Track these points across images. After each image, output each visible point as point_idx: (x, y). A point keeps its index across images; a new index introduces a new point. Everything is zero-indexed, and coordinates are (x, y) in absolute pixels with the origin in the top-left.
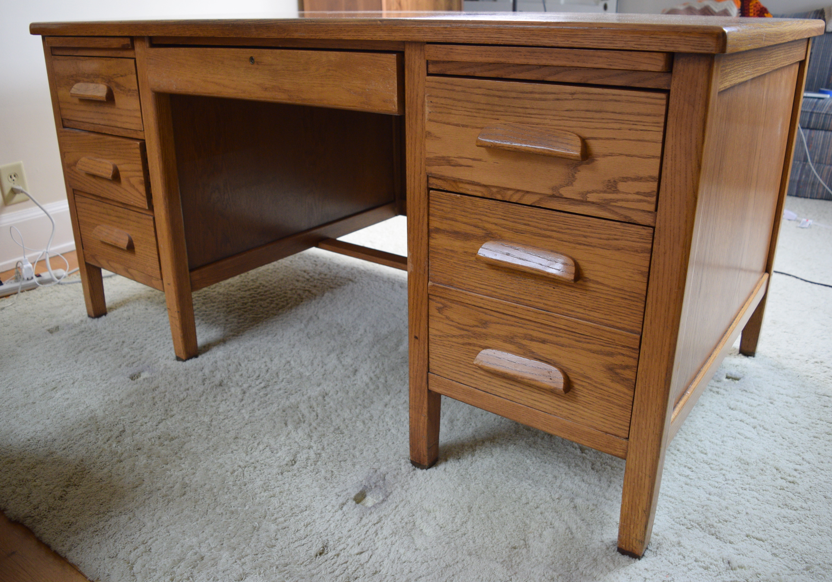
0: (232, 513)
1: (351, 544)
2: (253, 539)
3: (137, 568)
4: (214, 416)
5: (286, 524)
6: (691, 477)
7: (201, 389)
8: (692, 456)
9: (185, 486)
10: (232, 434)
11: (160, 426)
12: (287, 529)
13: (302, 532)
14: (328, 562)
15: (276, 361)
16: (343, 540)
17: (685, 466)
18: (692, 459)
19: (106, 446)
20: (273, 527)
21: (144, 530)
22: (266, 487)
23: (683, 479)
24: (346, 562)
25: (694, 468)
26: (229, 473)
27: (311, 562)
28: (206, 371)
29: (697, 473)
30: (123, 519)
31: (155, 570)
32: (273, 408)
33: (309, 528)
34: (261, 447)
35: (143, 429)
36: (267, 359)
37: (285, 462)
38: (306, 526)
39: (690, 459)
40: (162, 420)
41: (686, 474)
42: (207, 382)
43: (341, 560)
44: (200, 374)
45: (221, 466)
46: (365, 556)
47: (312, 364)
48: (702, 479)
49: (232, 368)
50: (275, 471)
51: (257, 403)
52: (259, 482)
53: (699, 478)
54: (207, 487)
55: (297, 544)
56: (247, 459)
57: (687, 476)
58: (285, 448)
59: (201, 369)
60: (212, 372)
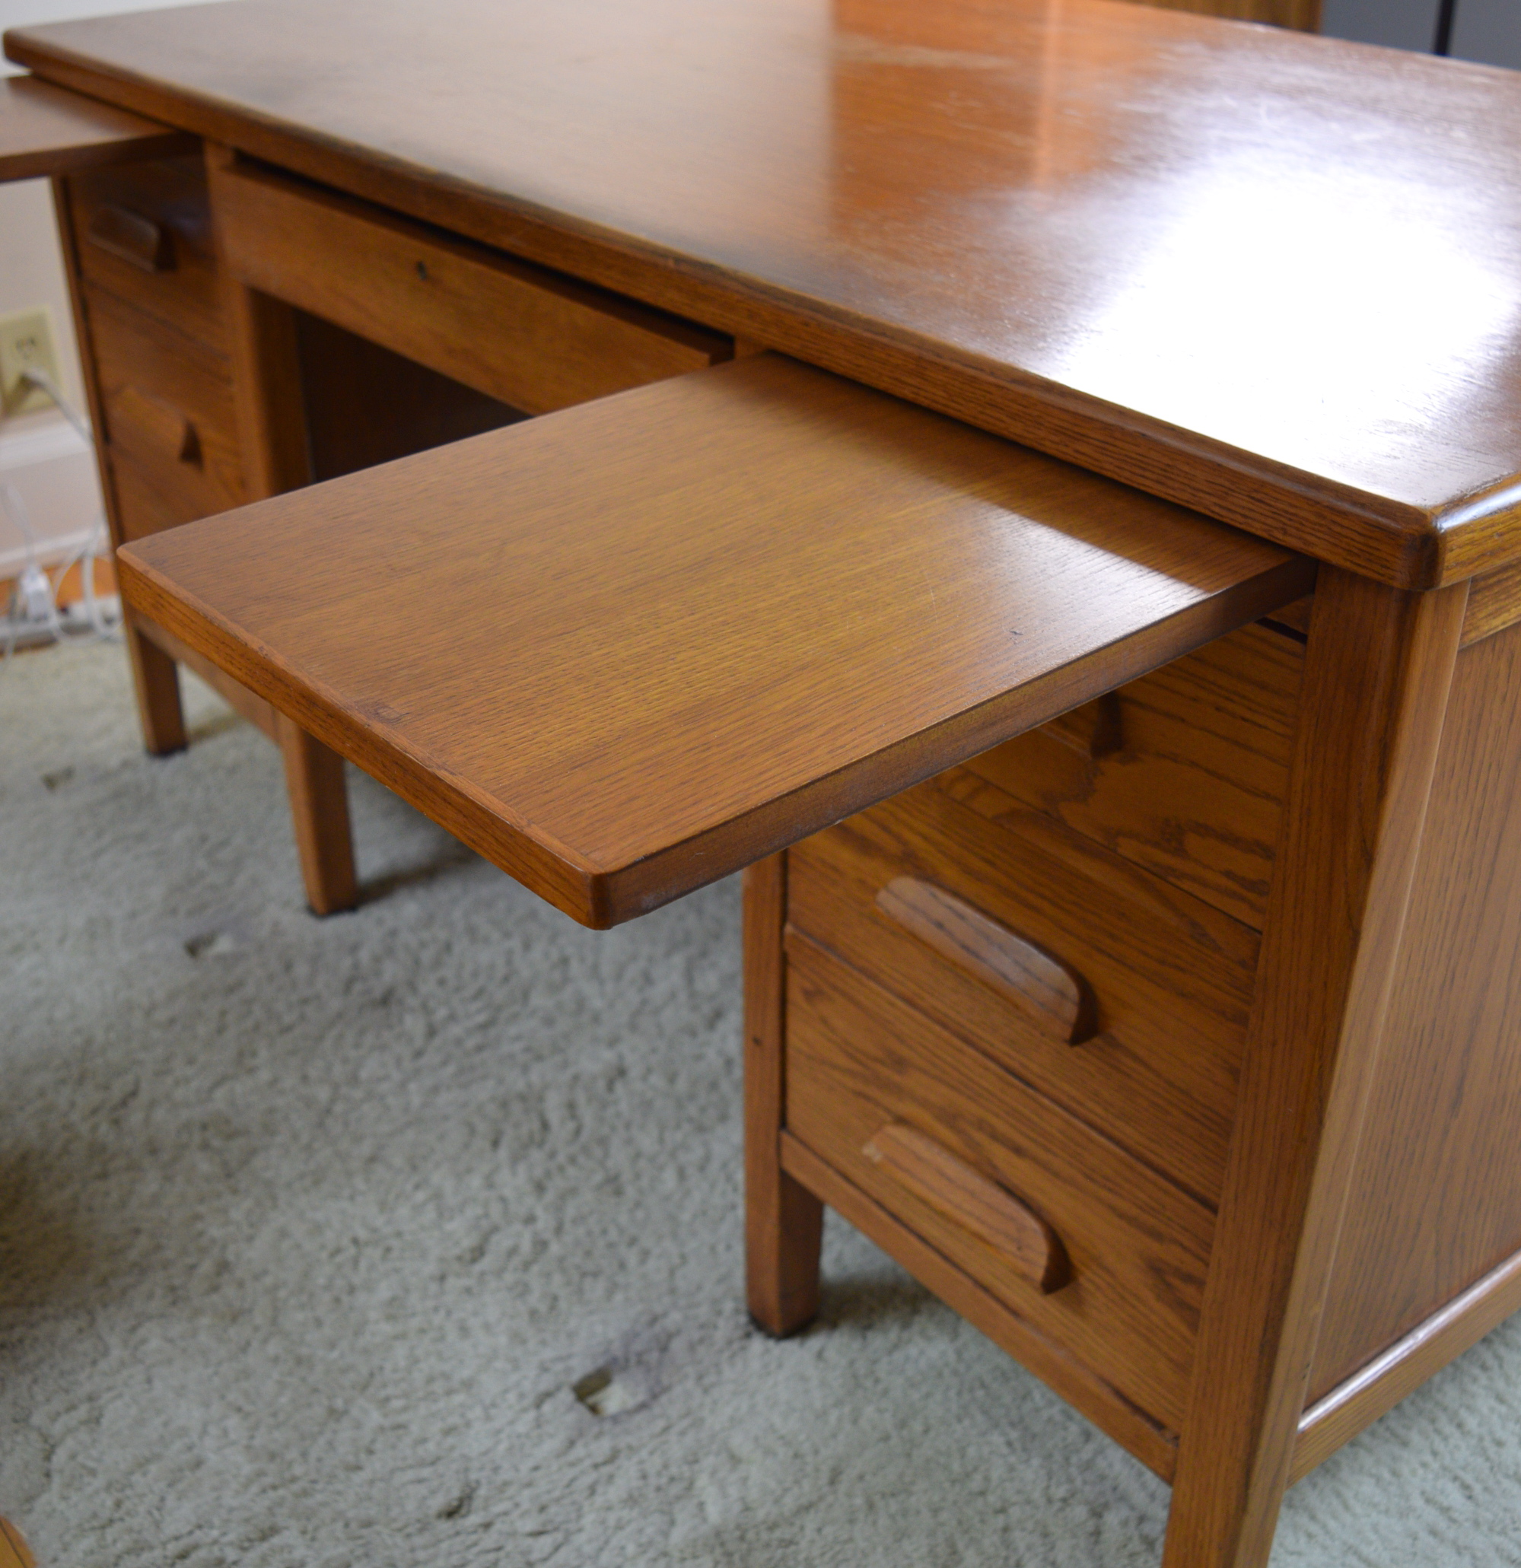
0: (299, 1361)
1: (526, 1505)
2: (322, 1441)
3: (60, 1457)
4: (343, 1091)
5: (403, 1418)
6: (1456, 1515)
7: (335, 1004)
8: (1492, 1450)
9: (223, 1267)
10: (366, 1148)
11: (220, 1094)
12: (401, 1432)
13: (431, 1446)
14: (459, 1539)
15: (537, 953)
16: (511, 1491)
17: (1455, 1478)
18: (1488, 1459)
19: (84, 1128)
20: (375, 1417)
21: (103, 1365)
22: (394, 1309)
23: (1431, 1515)
24: (499, 1549)
25: (1477, 1489)
26: (324, 1255)
27: (421, 1531)
28: (364, 955)
29: (1477, 1505)
30: (67, 1329)
31: (93, 1473)
32: (483, 1092)
33: (450, 1441)
34: (420, 1196)
35: (179, 1094)
36: (515, 943)
37: (456, 1251)
38: (448, 1432)
39: (1480, 1460)
40: (224, 1079)
41: (1446, 1504)
42: (358, 987)
43: (489, 1540)
44: (346, 963)
45: (317, 1229)
46: (545, 1543)
47: (619, 976)
48: (1485, 1528)
49: (427, 956)
50: (431, 1268)
51: (451, 1069)
52: (384, 1291)
53: (1476, 1524)
54: (268, 1281)
55: (410, 1475)
56: (379, 1221)
57: (1445, 1510)
58: (472, 1211)
59: (354, 948)
60: (377, 960)
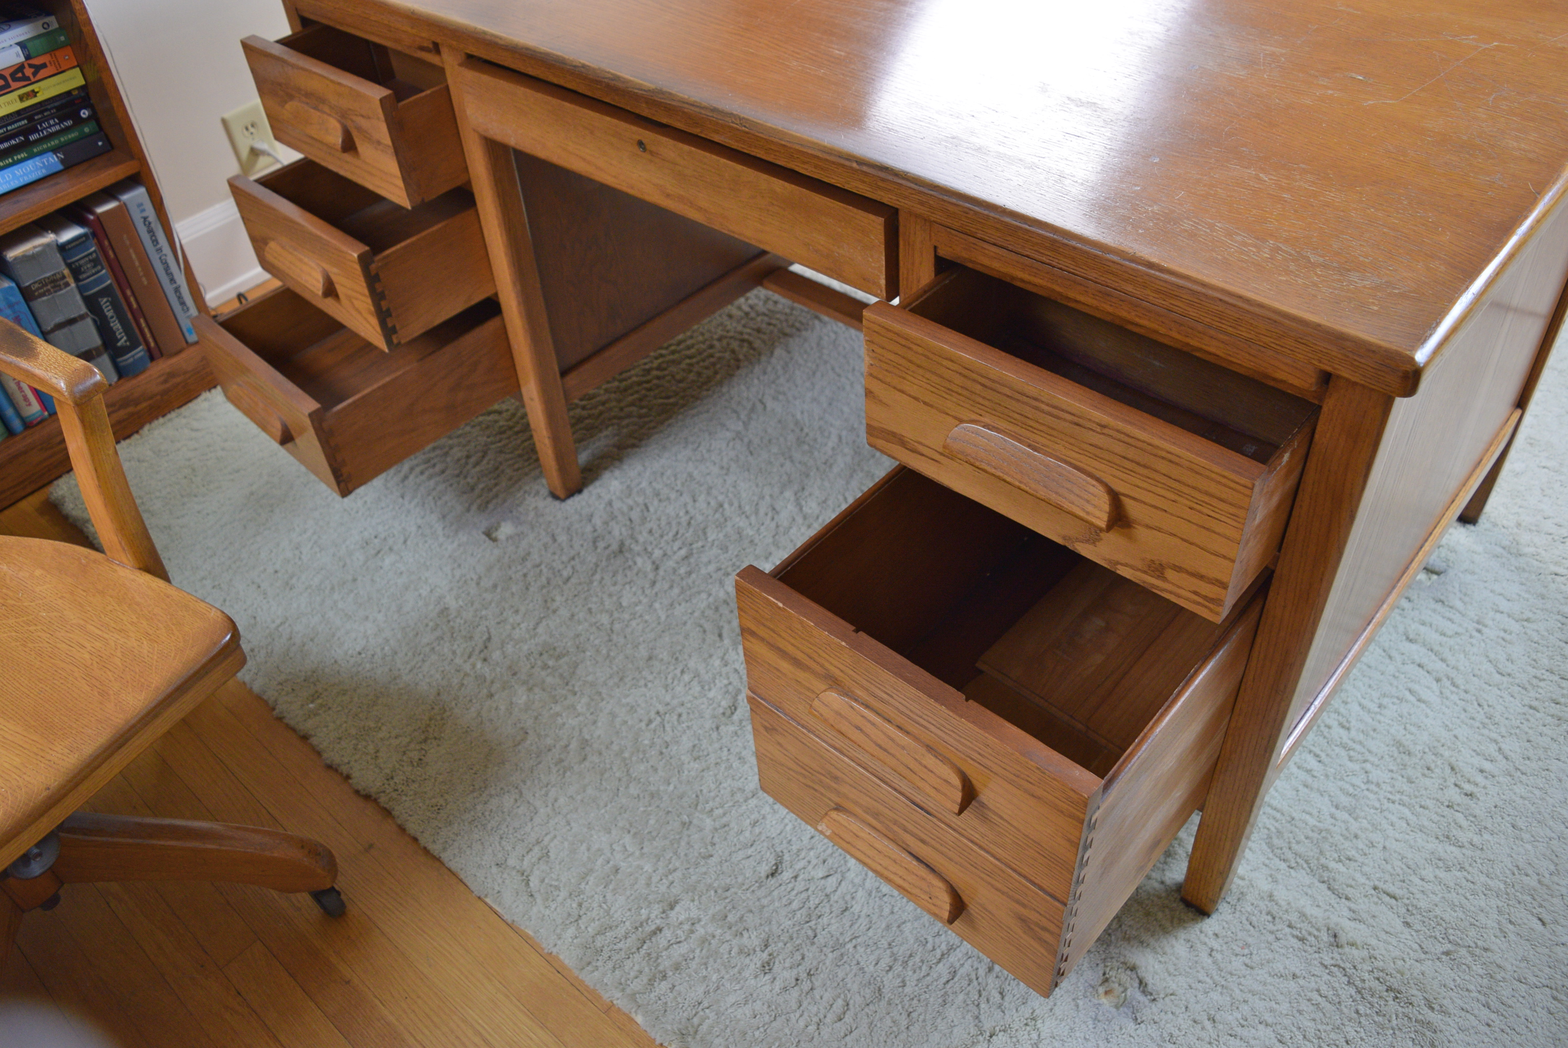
0: (652, 796)
1: (814, 862)
2: (683, 843)
3: (534, 882)
4: (616, 615)
5: (724, 820)
6: (1315, 773)
7: (591, 559)
8: (1326, 731)
9: (584, 743)
10: (643, 652)
11: (540, 630)
12: (726, 828)
13: (747, 834)
14: (783, 888)
15: (701, 504)
16: (803, 854)
17: (1310, 752)
18: (1325, 737)
19: (467, 667)
20: (708, 822)
21: (537, 820)
22: (696, 753)
23: (1302, 775)
24: (807, 890)
25: (1323, 755)
26: (643, 725)
27: (760, 887)
28: (597, 521)
29: (1325, 765)
30: (508, 801)
31: (557, 888)
32: (702, 602)
33: (757, 830)
34: (686, 677)
35: (517, 634)
36: (686, 498)
37: (721, 710)
38: (754, 824)
39: (1321, 739)
40: (541, 619)
41: (1309, 768)
42: (601, 545)
43: (800, 885)
44: (589, 528)
45: (632, 709)
46: (832, 881)
47: (757, 512)
48: (1331, 778)
49: (635, 515)
50: (709, 724)
51: (676, 591)
52: (686, 742)
53: (1327, 776)
54: (615, 747)
55: (741, 855)
56: (668, 698)
57: (1309, 771)
58: (721, 682)
59: (590, 518)
60: (606, 523)
